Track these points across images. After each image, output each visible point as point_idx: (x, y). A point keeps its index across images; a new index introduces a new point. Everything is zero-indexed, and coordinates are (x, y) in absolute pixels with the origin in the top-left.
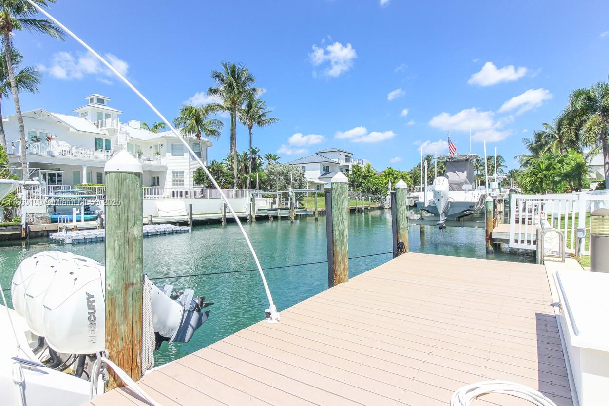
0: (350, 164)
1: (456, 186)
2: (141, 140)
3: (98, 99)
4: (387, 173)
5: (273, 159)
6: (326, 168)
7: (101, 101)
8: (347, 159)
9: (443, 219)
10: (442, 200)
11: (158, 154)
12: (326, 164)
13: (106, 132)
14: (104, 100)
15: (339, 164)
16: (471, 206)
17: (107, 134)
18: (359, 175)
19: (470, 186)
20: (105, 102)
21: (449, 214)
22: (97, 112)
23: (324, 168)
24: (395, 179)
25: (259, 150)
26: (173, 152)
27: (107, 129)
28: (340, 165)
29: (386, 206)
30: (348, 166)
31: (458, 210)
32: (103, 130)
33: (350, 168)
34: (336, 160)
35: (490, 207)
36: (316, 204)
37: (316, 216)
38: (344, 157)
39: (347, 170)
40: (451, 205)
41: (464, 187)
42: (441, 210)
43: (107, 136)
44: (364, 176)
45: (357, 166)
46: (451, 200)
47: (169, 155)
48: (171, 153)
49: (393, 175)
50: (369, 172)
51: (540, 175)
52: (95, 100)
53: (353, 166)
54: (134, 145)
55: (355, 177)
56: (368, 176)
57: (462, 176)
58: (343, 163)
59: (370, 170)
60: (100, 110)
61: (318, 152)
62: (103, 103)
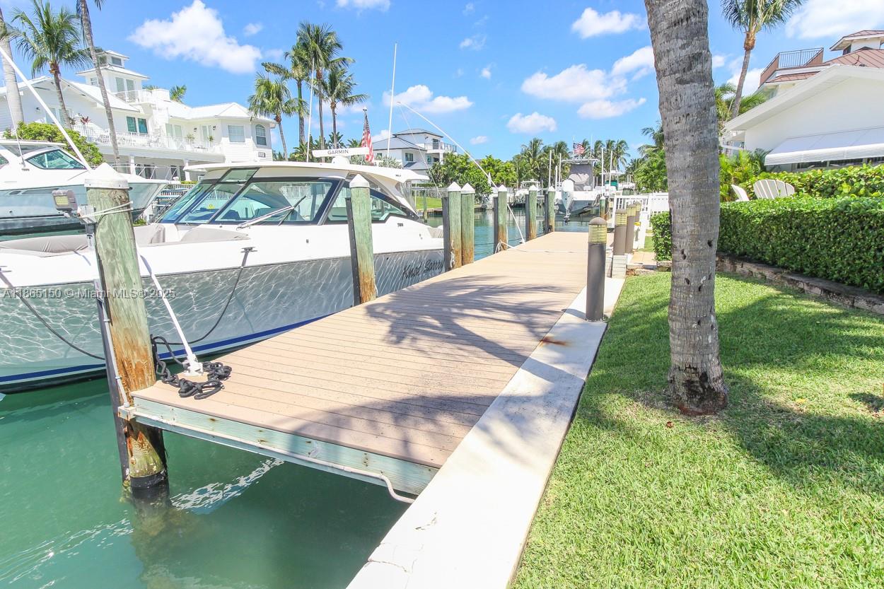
0: (441, 152)
1: (579, 187)
2: (183, 119)
3: (113, 58)
4: (486, 164)
6: (409, 157)
7: (117, 61)
8: (436, 143)
9: (568, 215)
10: (568, 199)
11: (211, 139)
12: (409, 151)
13: (139, 108)
14: (120, 60)
15: (426, 151)
16: (590, 204)
17: (142, 112)
18: (455, 167)
19: (589, 188)
20: (122, 61)
21: (573, 211)
22: (117, 78)
23: (407, 156)
24: (496, 173)
26: (230, 136)
27: (140, 105)
28: (428, 152)
29: (489, 207)
30: (438, 154)
31: (579, 208)
32: (136, 105)
33: (441, 157)
34: (422, 146)
35: (603, 205)
36: (425, 204)
37: (426, 218)
38: (432, 142)
39: (437, 160)
40: (575, 203)
41: (585, 188)
42: (567, 208)
43: (142, 115)
44: (460, 169)
45: (452, 155)
46: (575, 199)
47: (225, 140)
48: (228, 138)
49: (493, 166)
50: (467, 163)
51: (652, 173)
53: (444, 155)
54: (173, 126)
55: (449, 170)
56: (466, 169)
57: (584, 178)
58: (431, 150)
59: (468, 161)
60: (119, 75)
61: (396, 133)
62: (120, 64)
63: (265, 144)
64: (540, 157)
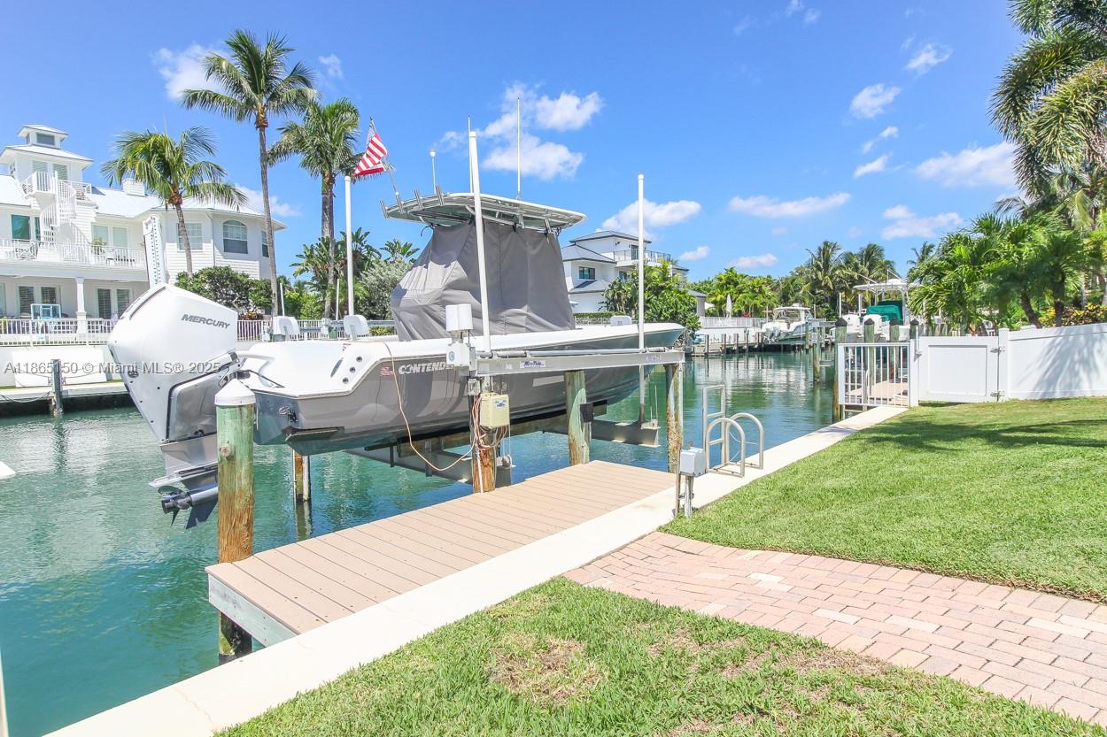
2: (123, 217)
3: (39, 135)
4: (724, 281)
5: (403, 254)
6: (586, 272)
7: (45, 139)
8: (634, 252)
12: (585, 264)
13: (33, 201)
14: (53, 137)
15: (616, 263)
20: (58, 141)
23: (582, 271)
24: (739, 293)
25: (367, 234)
27: (34, 196)
28: (618, 265)
32: (28, 197)
34: (610, 255)
38: (630, 249)
47: (172, 248)
48: (176, 244)
49: (736, 284)
52: (33, 139)
54: (110, 229)
58: (625, 262)
59: (667, 275)
60: (43, 159)
61: (574, 239)
62: (53, 144)
63: (246, 252)
64: (834, 270)
